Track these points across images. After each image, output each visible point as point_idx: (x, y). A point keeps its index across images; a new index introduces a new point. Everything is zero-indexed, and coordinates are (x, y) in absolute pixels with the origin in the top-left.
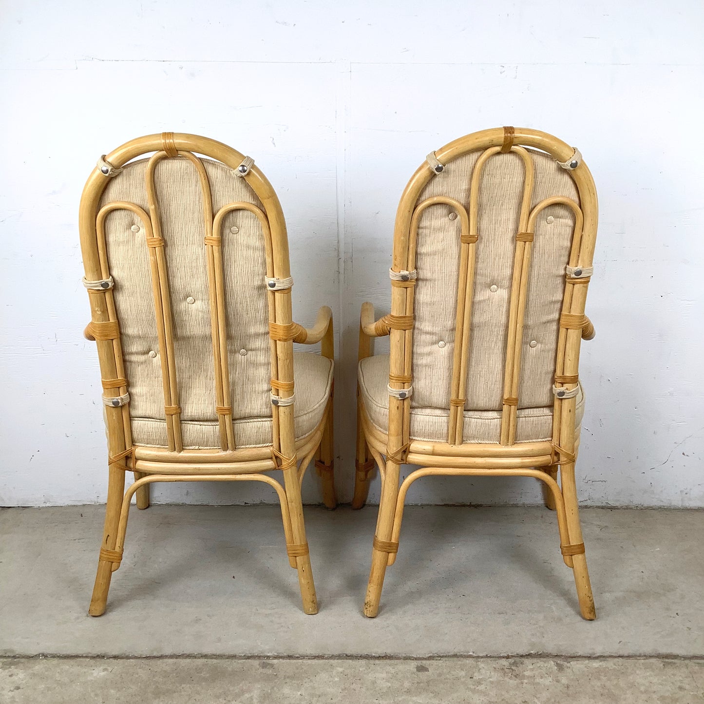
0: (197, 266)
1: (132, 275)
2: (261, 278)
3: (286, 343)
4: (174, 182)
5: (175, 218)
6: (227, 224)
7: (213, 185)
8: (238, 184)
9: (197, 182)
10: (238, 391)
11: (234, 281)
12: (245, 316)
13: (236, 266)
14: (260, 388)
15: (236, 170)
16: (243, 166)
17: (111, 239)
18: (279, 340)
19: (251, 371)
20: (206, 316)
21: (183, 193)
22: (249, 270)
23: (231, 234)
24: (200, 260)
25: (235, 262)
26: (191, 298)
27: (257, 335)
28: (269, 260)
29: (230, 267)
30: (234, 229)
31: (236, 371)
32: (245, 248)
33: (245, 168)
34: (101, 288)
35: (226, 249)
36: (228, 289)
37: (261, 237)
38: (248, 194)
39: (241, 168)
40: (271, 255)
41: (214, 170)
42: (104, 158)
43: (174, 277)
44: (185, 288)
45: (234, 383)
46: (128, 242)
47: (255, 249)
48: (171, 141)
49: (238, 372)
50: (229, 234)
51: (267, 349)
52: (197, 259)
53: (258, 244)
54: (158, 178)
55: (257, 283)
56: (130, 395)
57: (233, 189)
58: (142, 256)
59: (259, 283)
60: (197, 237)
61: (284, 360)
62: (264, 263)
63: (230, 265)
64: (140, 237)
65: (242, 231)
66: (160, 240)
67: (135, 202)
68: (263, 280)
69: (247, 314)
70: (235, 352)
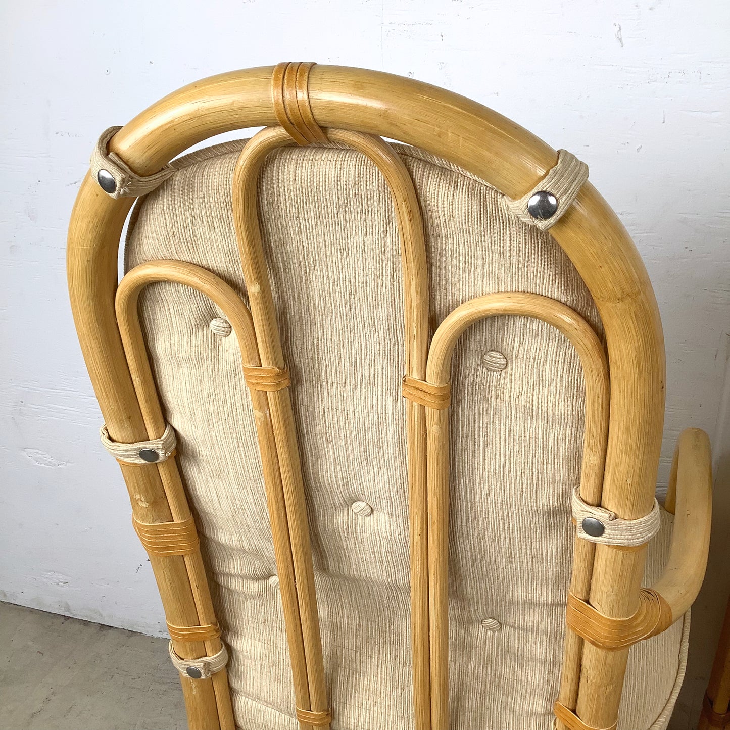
0: (380, 440)
1: (214, 438)
2: (560, 489)
3: (610, 655)
4: (318, 217)
5: (323, 313)
6: (473, 345)
7: (438, 236)
8: (518, 242)
9: (388, 222)
10: (471, 702)
11: (481, 489)
12: (502, 564)
13: (489, 455)
14: (526, 707)
15: (517, 203)
16: (544, 194)
17: (161, 347)
18: (593, 643)
19: (507, 668)
20: (397, 550)
21: (344, 249)
22: (528, 471)
23: (482, 371)
24: (390, 428)
25: (486, 444)
26: (362, 504)
27: (532, 604)
28: (591, 459)
29: (473, 456)
30: (495, 358)
31: (469, 659)
32: (520, 415)
33: (552, 200)
34: (140, 461)
35: (464, 410)
36: (462, 506)
37: (577, 392)
38: (549, 272)
39: (535, 200)
40: (599, 448)
41: (443, 189)
42: (107, 145)
43: (318, 456)
44: (346, 485)
45: (461, 686)
46: (200, 360)
47: (550, 420)
48: (302, 96)
49: (473, 663)
50: (476, 370)
51: (556, 636)
52: (379, 424)
53: (564, 408)
54: (271, 204)
55: (547, 499)
56: (230, 649)
57: (502, 255)
58: (238, 399)
59: (554, 502)
60: (382, 369)
61: (599, 687)
62: (576, 457)
63: (473, 452)
64: (231, 351)
65: (517, 368)
66: (278, 375)
67: (212, 264)
68: (566, 495)
69: (511, 562)
70: (470, 622)
